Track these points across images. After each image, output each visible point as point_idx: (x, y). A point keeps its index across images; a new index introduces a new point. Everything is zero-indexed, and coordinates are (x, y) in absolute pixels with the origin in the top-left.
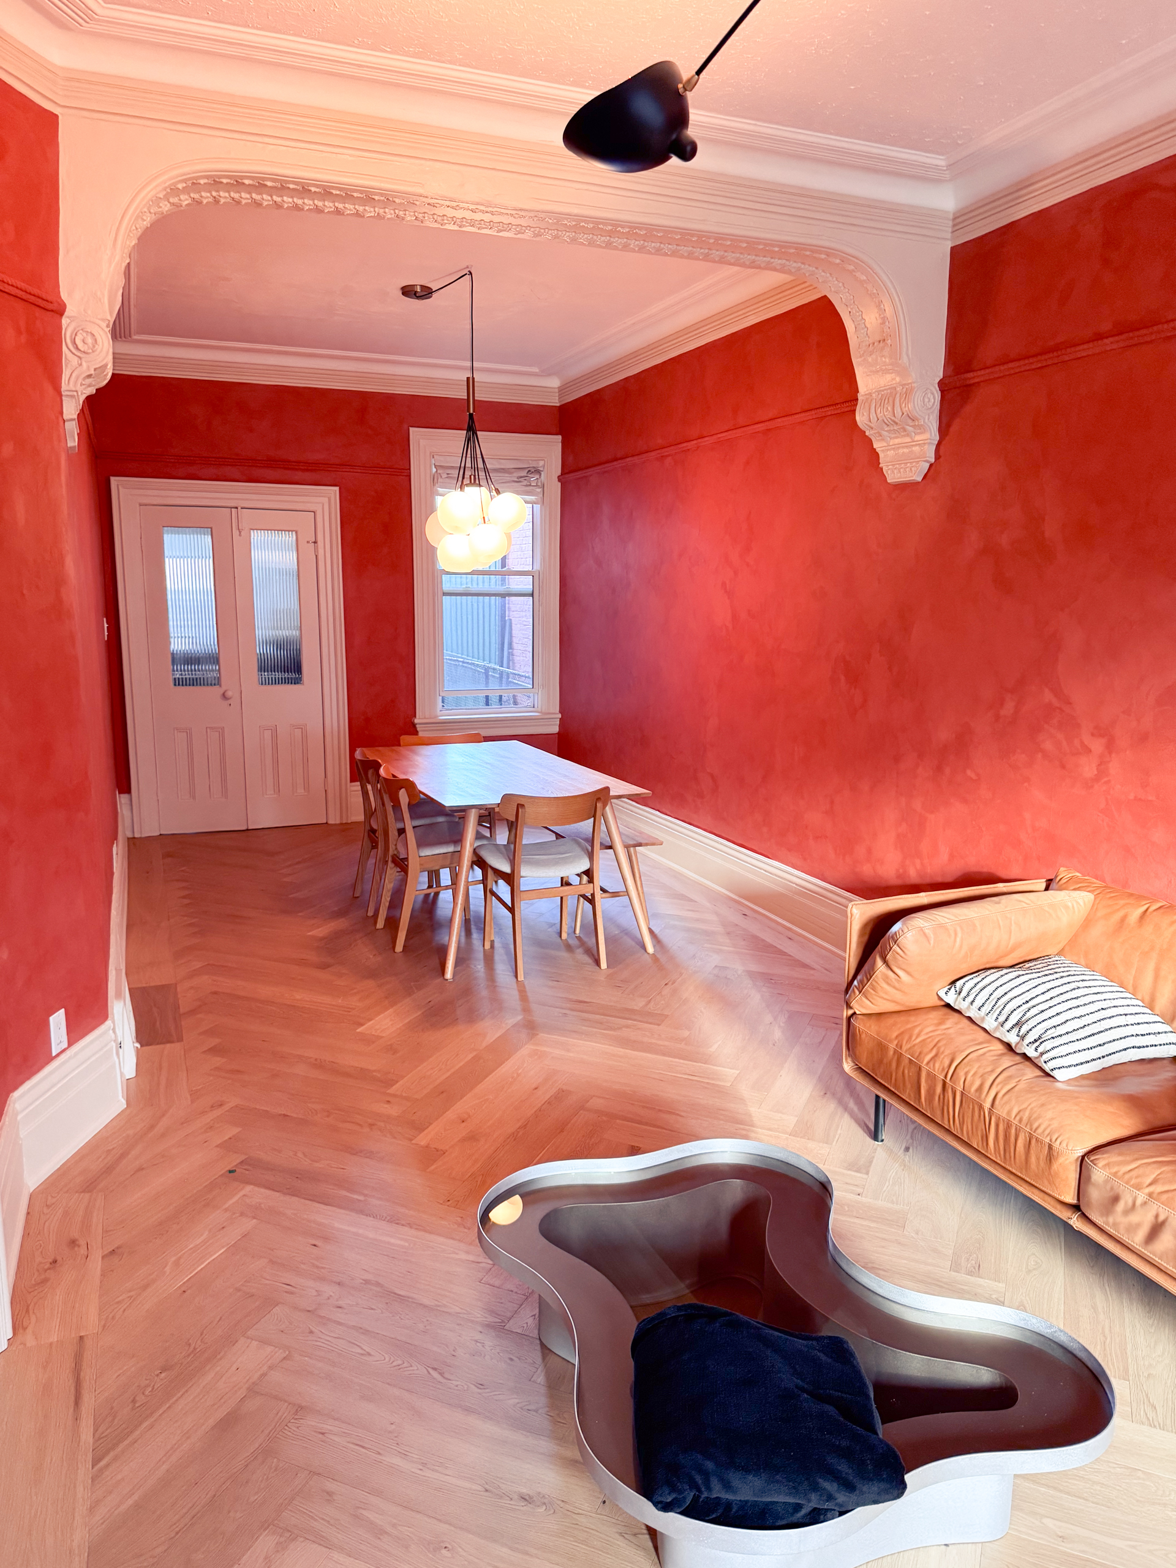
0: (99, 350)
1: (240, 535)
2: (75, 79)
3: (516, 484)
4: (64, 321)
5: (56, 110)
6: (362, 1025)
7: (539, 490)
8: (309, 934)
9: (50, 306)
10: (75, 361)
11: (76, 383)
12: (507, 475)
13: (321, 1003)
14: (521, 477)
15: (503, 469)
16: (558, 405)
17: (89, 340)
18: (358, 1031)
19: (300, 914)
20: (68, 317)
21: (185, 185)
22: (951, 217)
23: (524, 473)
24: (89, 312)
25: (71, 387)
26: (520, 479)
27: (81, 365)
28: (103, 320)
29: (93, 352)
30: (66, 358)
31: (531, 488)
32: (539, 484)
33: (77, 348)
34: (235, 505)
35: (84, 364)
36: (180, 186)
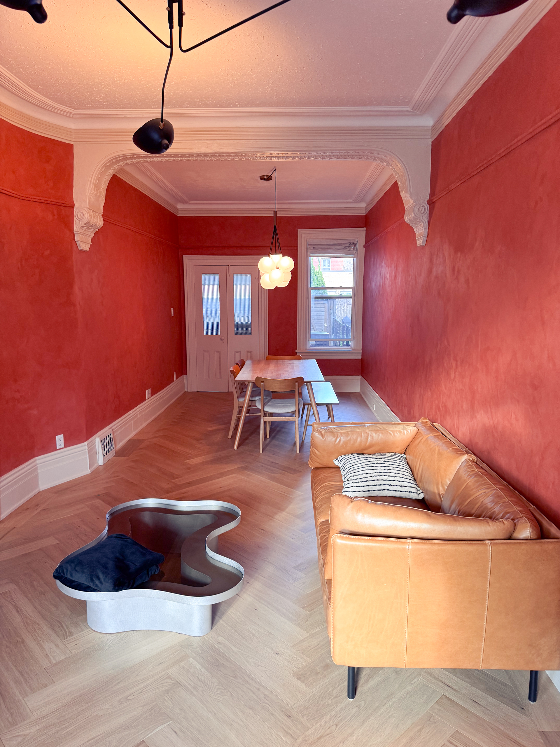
0: (85, 218)
1: (229, 276)
2: (78, 132)
3: (344, 250)
4: (75, 209)
5: (72, 143)
6: (188, 459)
7: (355, 252)
8: (207, 429)
9: (67, 205)
10: (78, 222)
11: (78, 229)
12: (339, 246)
13: (183, 451)
14: (347, 247)
15: (338, 244)
16: (365, 214)
17: (82, 215)
18: (185, 461)
19: (212, 422)
20: (76, 208)
21: (115, 160)
22: (430, 128)
23: (347, 245)
24: (82, 206)
25: (77, 230)
26: (346, 248)
27: (79, 223)
28: (86, 208)
29: (83, 218)
30: (75, 222)
31: (351, 251)
32: (355, 249)
33: (78, 218)
34: (228, 265)
35: (81, 223)
36: (114, 161)
